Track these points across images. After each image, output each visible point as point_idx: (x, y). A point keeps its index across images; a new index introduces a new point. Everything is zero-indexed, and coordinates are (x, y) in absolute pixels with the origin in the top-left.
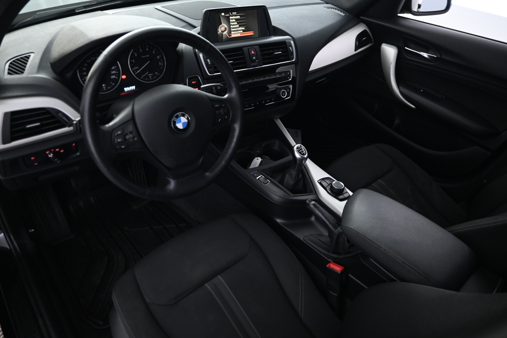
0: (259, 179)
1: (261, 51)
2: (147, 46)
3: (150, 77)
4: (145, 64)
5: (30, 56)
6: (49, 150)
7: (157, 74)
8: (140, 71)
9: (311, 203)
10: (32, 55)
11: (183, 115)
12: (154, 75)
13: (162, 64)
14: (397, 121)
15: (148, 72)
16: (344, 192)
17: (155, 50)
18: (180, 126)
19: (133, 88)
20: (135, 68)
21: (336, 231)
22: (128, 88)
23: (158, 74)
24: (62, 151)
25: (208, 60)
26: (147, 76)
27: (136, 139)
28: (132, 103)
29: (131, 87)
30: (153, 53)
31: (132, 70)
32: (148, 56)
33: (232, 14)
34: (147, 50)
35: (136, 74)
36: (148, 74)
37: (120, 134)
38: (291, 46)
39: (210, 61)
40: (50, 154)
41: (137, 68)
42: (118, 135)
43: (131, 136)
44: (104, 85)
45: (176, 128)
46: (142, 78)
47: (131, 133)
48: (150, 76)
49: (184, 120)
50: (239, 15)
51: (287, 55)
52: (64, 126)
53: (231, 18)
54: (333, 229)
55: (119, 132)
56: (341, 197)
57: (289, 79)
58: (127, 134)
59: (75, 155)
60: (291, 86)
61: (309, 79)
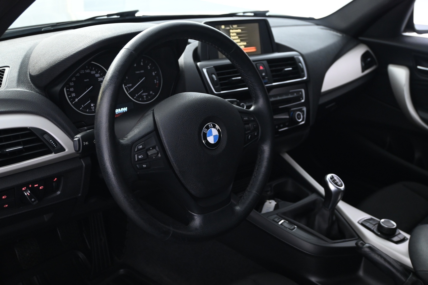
0: (283, 224)
1: (270, 67)
2: (142, 60)
3: (145, 97)
4: (139, 81)
5: (4, 70)
6: (26, 185)
7: (152, 94)
8: (134, 89)
9: (365, 246)
10: (7, 69)
11: (214, 127)
12: (149, 95)
13: (157, 82)
14: (417, 155)
15: (142, 91)
16: (397, 233)
17: (150, 64)
18: (211, 140)
19: (125, 109)
20: (128, 85)
21: (407, 281)
22: (119, 109)
23: (154, 94)
24: (41, 188)
25: (214, 76)
26: (141, 96)
27: (159, 155)
28: (150, 112)
29: (123, 108)
30: (148, 68)
31: (126, 88)
32: (142, 71)
33: (232, 27)
34: (142, 64)
35: (129, 92)
36: (142, 93)
37: (141, 149)
38: (300, 62)
39: (216, 77)
40: (26, 191)
41: (130, 85)
42: (139, 150)
43: (154, 151)
44: (92, 105)
45: (207, 142)
46: (135, 98)
47: (154, 148)
48: (144, 95)
49: (215, 132)
50: (240, 29)
51: (297, 72)
52: (49, 152)
53: (231, 31)
54: (403, 278)
55: (141, 147)
56: (396, 239)
57: (301, 100)
58: (149, 149)
59: (54, 195)
60: (305, 109)
61: (322, 101)
